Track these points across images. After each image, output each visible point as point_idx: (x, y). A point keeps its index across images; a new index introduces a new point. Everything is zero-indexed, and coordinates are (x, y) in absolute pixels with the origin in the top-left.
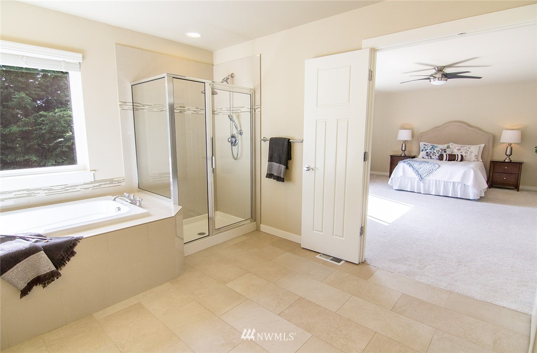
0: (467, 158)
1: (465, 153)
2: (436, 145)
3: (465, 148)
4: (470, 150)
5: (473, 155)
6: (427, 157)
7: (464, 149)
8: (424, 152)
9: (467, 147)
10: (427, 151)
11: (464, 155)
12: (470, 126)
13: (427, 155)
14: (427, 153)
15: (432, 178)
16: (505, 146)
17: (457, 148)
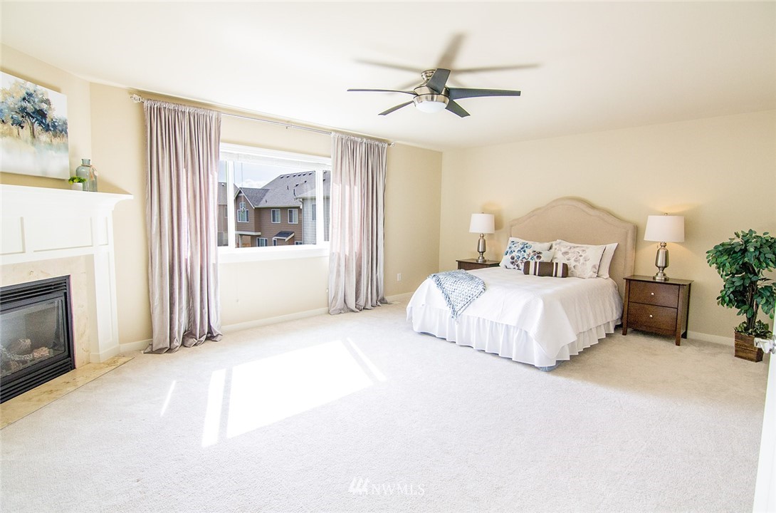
0: (578, 272)
1: (575, 261)
2: (530, 243)
3: (577, 250)
4: (584, 255)
5: (589, 265)
6: (512, 266)
7: (574, 253)
8: (509, 257)
9: (579, 248)
10: (513, 254)
11: (571, 264)
12: (592, 207)
13: (512, 263)
14: (513, 258)
15: (472, 313)
16: (654, 249)
17: (564, 250)
